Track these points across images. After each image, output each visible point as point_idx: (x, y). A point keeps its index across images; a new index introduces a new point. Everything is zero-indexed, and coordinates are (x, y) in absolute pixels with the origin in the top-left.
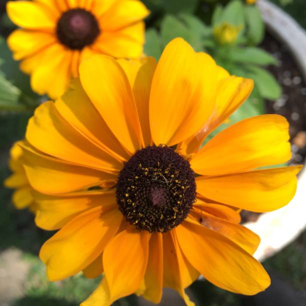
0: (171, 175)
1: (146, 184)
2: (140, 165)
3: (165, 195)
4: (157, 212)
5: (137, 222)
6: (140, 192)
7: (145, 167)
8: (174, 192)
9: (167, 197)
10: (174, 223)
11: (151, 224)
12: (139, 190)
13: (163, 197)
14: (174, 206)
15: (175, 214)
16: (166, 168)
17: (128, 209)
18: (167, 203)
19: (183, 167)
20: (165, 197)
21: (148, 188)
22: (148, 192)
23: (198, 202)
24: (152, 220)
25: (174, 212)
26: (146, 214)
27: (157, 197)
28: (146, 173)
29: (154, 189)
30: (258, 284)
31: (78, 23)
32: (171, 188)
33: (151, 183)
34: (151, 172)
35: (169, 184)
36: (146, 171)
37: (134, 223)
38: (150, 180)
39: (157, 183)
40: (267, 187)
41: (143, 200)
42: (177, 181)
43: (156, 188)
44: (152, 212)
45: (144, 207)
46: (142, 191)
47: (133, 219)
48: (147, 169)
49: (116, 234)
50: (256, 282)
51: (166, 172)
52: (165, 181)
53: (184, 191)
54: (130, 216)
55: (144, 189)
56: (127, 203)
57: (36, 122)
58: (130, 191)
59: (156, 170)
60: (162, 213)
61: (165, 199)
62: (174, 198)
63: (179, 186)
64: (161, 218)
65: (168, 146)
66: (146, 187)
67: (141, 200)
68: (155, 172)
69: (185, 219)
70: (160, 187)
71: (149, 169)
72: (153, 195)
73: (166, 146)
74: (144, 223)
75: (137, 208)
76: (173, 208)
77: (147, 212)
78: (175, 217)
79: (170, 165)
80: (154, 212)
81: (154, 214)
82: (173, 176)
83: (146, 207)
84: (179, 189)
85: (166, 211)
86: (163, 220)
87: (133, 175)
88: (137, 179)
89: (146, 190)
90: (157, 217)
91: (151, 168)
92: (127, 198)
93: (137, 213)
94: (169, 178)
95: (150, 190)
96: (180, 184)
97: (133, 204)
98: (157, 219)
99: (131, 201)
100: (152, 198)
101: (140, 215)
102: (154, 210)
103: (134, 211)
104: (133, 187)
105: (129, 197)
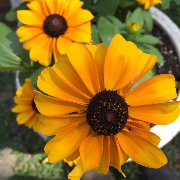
0: (117, 106)
1: (104, 111)
2: (101, 101)
3: (114, 116)
4: (109, 125)
5: (99, 130)
6: (101, 115)
7: (104, 102)
8: (119, 115)
9: (115, 117)
10: (119, 131)
11: (107, 132)
12: (101, 114)
13: (113, 117)
14: (118, 122)
15: (120, 126)
16: (114, 103)
17: (95, 123)
18: (115, 121)
19: (122, 102)
20: (114, 118)
21: (105, 113)
22: (105, 115)
23: (129, 120)
24: (107, 130)
25: (118, 125)
26: (104, 126)
27: (110, 117)
28: (105, 105)
29: (108, 113)
30: (161, 162)
31: (55, 22)
32: (117, 113)
33: (107, 110)
34: (107, 104)
35: (117, 110)
36: (105, 104)
37: (98, 131)
38: (106, 109)
39: (110, 110)
40: (164, 112)
41: (102, 119)
42: (120, 109)
43: (109, 113)
44: (107, 125)
45: (103, 123)
46: (102, 114)
47: (97, 129)
48: (105, 103)
49: (86, 137)
50: (160, 161)
51: (115, 104)
52: (114, 109)
53: (124, 114)
54: (96, 127)
55: (103, 113)
56: (94, 121)
57: (42, 78)
58: (96, 115)
59: (109, 103)
60: (112, 126)
61: (114, 119)
62: (118, 118)
63: (121, 111)
64: (112, 128)
65: (113, 91)
66: (104, 112)
67: (101, 119)
68: (109, 104)
69: (123, 129)
70: (111, 112)
71: (106, 103)
72: (108, 116)
73: (112, 91)
74: (103, 131)
75: (99, 123)
76: (118, 123)
77: (104, 125)
78: (119, 128)
79: (116, 101)
80: (108, 125)
81: (108, 126)
82: (118, 106)
83: (104, 123)
84: (121, 113)
85: (114, 125)
86: (113, 129)
87: (97, 106)
88: (100, 108)
89: (104, 114)
90: (110, 128)
91: (107, 102)
92: (95, 118)
93: (100, 126)
94: (116, 107)
95: (106, 114)
96: (122, 111)
97: (98, 121)
98: (110, 129)
99: (96, 120)
100: (108, 118)
101: (101, 127)
102: (108, 124)
103: (98, 125)
104: (98, 112)
105: (96, 118)
